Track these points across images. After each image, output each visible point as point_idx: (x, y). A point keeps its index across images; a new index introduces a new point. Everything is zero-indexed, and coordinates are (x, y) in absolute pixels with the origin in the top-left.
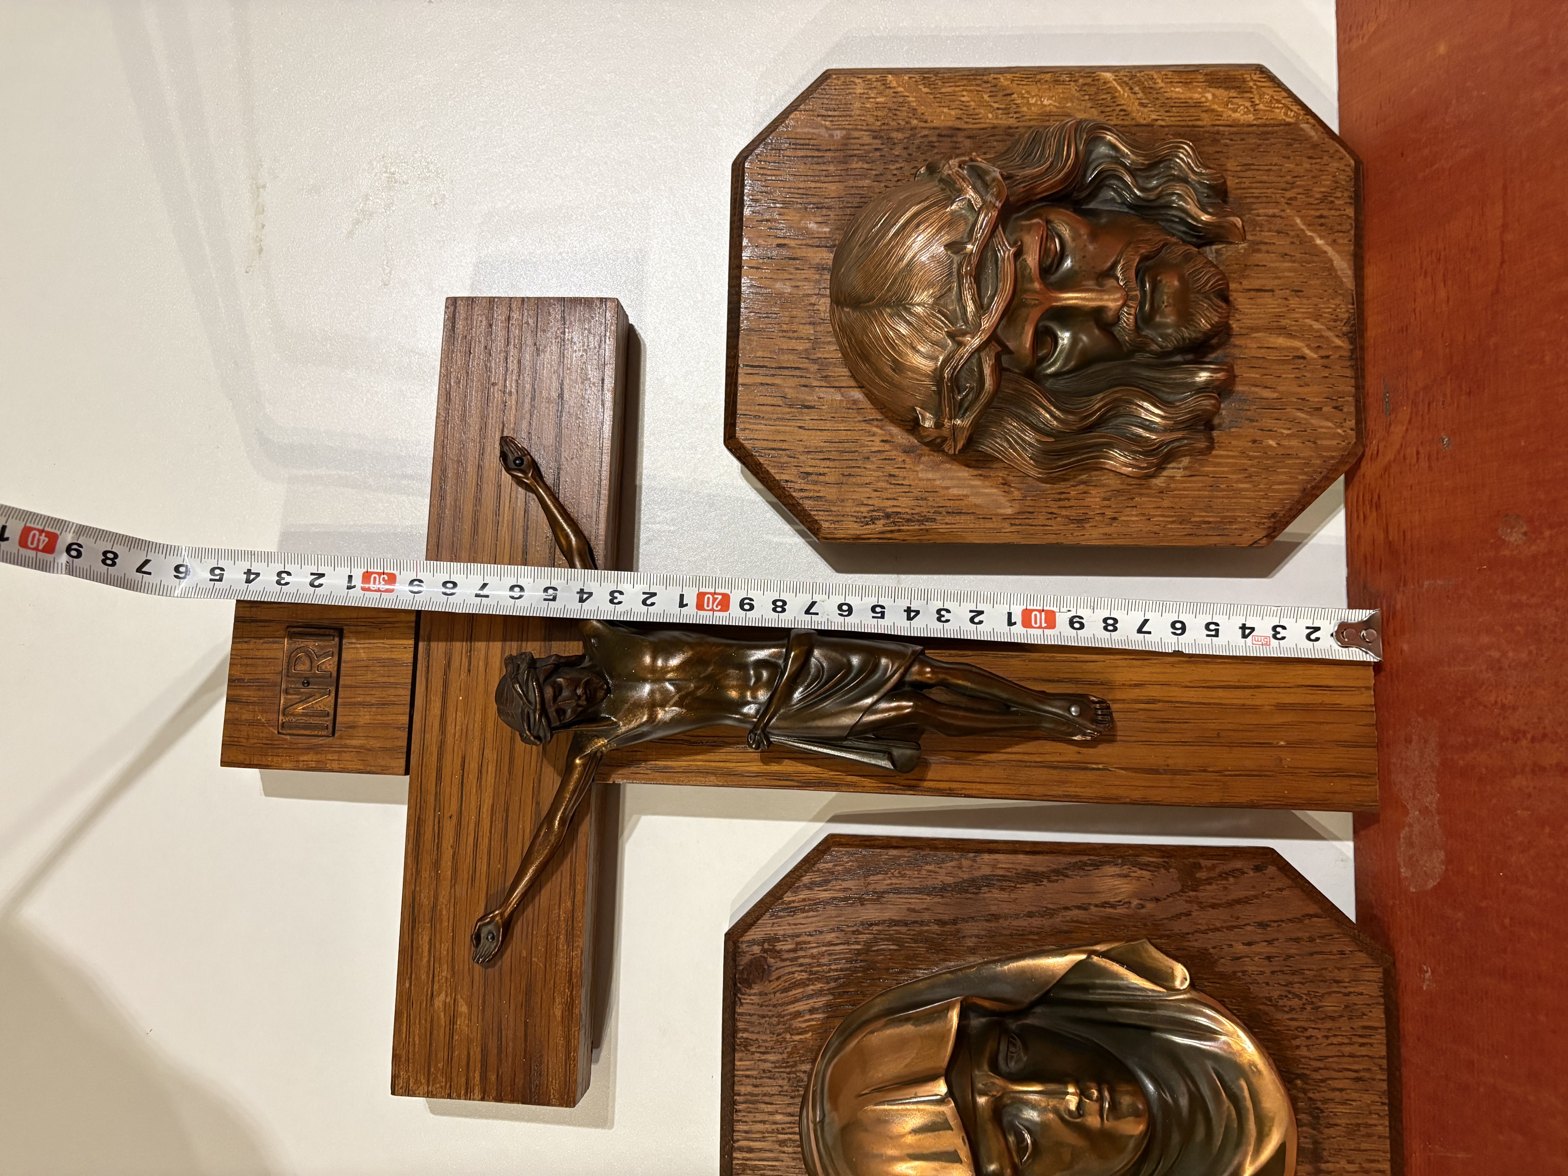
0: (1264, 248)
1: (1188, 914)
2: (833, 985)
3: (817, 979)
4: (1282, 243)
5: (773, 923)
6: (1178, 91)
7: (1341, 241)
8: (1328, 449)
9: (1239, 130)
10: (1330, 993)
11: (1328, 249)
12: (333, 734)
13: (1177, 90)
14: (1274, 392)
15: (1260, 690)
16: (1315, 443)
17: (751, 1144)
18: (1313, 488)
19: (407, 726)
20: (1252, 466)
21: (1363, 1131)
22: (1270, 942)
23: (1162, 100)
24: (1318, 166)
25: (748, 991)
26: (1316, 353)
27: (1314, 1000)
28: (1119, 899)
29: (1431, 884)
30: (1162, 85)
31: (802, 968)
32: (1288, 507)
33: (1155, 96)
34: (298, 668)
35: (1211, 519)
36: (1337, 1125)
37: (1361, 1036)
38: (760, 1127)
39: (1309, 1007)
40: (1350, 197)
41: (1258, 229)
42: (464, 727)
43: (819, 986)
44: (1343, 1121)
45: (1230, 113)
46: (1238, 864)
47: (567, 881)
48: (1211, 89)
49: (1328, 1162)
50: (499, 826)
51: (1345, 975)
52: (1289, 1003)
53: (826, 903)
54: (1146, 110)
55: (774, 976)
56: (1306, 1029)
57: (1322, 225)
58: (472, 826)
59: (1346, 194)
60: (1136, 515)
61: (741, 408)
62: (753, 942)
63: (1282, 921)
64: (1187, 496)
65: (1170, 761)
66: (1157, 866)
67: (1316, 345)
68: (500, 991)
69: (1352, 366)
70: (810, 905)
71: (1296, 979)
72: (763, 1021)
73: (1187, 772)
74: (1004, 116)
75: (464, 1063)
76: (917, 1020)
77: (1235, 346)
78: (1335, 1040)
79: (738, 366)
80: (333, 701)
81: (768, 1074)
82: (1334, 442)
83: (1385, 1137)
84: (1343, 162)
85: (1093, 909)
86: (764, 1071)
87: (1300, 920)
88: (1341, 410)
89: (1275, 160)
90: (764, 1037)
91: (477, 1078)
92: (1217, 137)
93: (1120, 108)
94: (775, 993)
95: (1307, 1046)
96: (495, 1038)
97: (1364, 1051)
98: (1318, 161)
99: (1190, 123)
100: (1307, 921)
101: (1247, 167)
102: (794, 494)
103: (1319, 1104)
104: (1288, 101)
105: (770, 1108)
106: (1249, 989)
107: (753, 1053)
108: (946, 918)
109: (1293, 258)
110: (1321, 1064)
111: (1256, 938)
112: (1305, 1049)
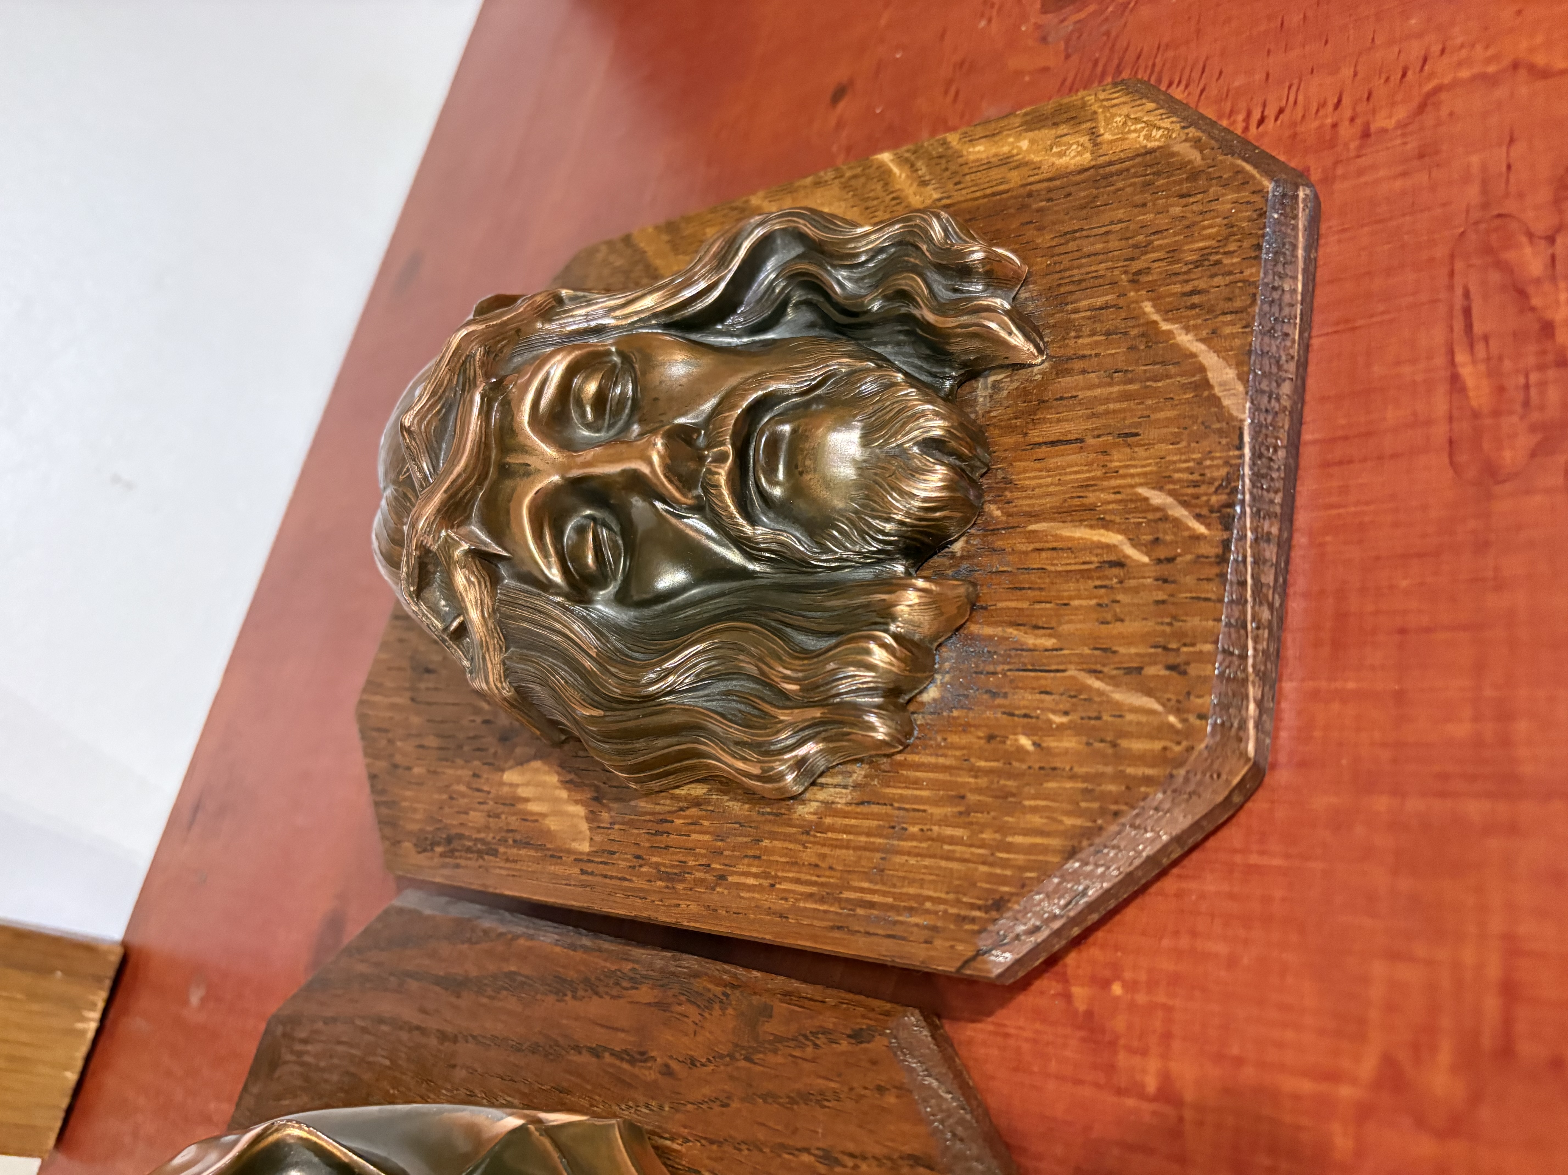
0: (1078, 365)
4: (1116, 352)
6: (978, 150)
7: (1228, 330)
8: (1140, 759)
11: (1198, 347)
13: (975, 148)
14: (1050, 636)
16: (1114, 745)
20: (978, 790)
23: (952, 170)
24: (1196, 208)
26: (1147, 554)
30: (957, 148)
33: (945, 168)
35: (876, 898)
40: (1255, 247)
41: (1073, 334)
45: (1054, 159)
57: (1193, 307)
59: (1248, 242)
60: (756, 876)
64: (847, 846)
67: (1149, 538)
82: (1158, 745)
88: (1184, 673)
89: (1120, 214)
92: (1028, 201)
93: (892, 195)
98: (1200, 196)
109: (1130, 375)
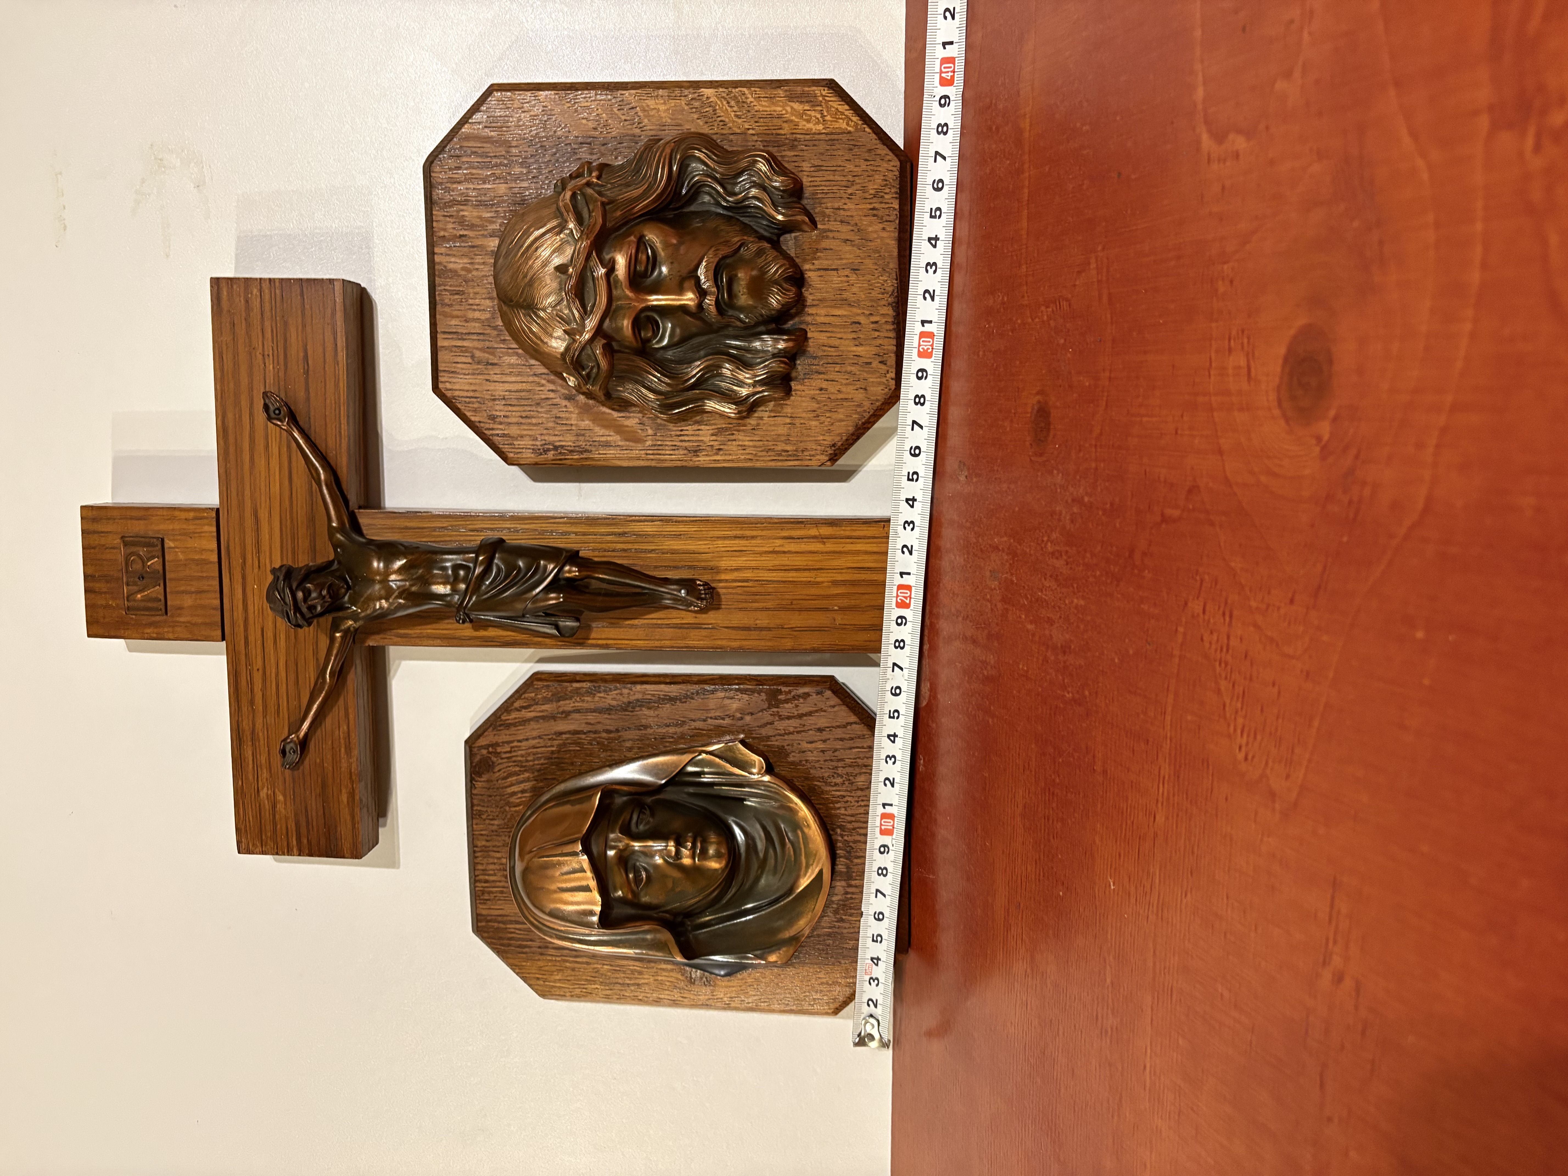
0: (831, 235)
1: (772, 723)
2: (536, 774)
3: (525, 771)
4: (845, 231)
5: (495, 735)
6: (763, 106)
7: (888, 229)
8: (875, 392)
9: (813, 139)
10: (860, 774)
12: (166, 613)
13: (764, 103)
14: (837, 349)
15: (822, 571)
16: (865, 389)
17: (487, 877)
18: (864, 424)
19: (219, 607)
20: (820, 407)
22: (824, 741)
23: (753, 112)
24: (872, 168)
25: (479, 779)
26: (868, 319)
27: (851, 778)
28: (727, 714)
30: (752, 100)
31: (515, 764)
32: (844, 438)
33: (748, 109)
34: (134, 566)
35: (789, 449)
39: (847, 783)
40: (896, 193)
41: (826, 219)
42: (260, 607)
43: (526, 775)
45: (804, 123)
46: (807, 688)
47: (342, 713)
48: (790, 103)
49: (856, 880)
50: (292, 677)
52: (835, 780)
53: (529, 720)
54: (740, 121)
55: (497, 769)
56: (844, 797)
57: (874, 215)
58: (273, 675)
59: (893, 190)
60: (736, 446)
61: (441, 367)
62: (482, 747)
63: (833, 727)
64: (772, 432)
65: (758, 622)
66: (753, 691)
67: (867, 312)
68: (304, 785)
69: (894, 329)
70: (519, 722)
71: (840, 764)
72: (490, 799)
73: (769, 629)
74: (629, 127)
75: (284, 832)
76: (573, 802)
77: (809, 314)
78: (863, 803)
79: (437, 332)
80: (163, 590)
81: (495, 833)
82: (880, 388)
84: (892, 164)
85: (709, 720)
86: (493, 831)
87: (845, 726)
88: (885, 363)
89: (840, 162)
90: (492, 809)
91: (295, 842)
92: (796, 143)
93: (719, 119)
94: (497, 781)
95: (845, 807)
96: (304, 816)
98: (873, 163)
99: (774, 132)
100: (849, 727)
101: (818, 168)
102: (486, 432)
103: (851, 844)
104: (849, 113)
105: (498, 855)
106: (809, 772)
107: (485, 820)
108: (611, 728)
109: (853, 243)
110: (853, 819)
111: (816, 739)
112: (843, 809)
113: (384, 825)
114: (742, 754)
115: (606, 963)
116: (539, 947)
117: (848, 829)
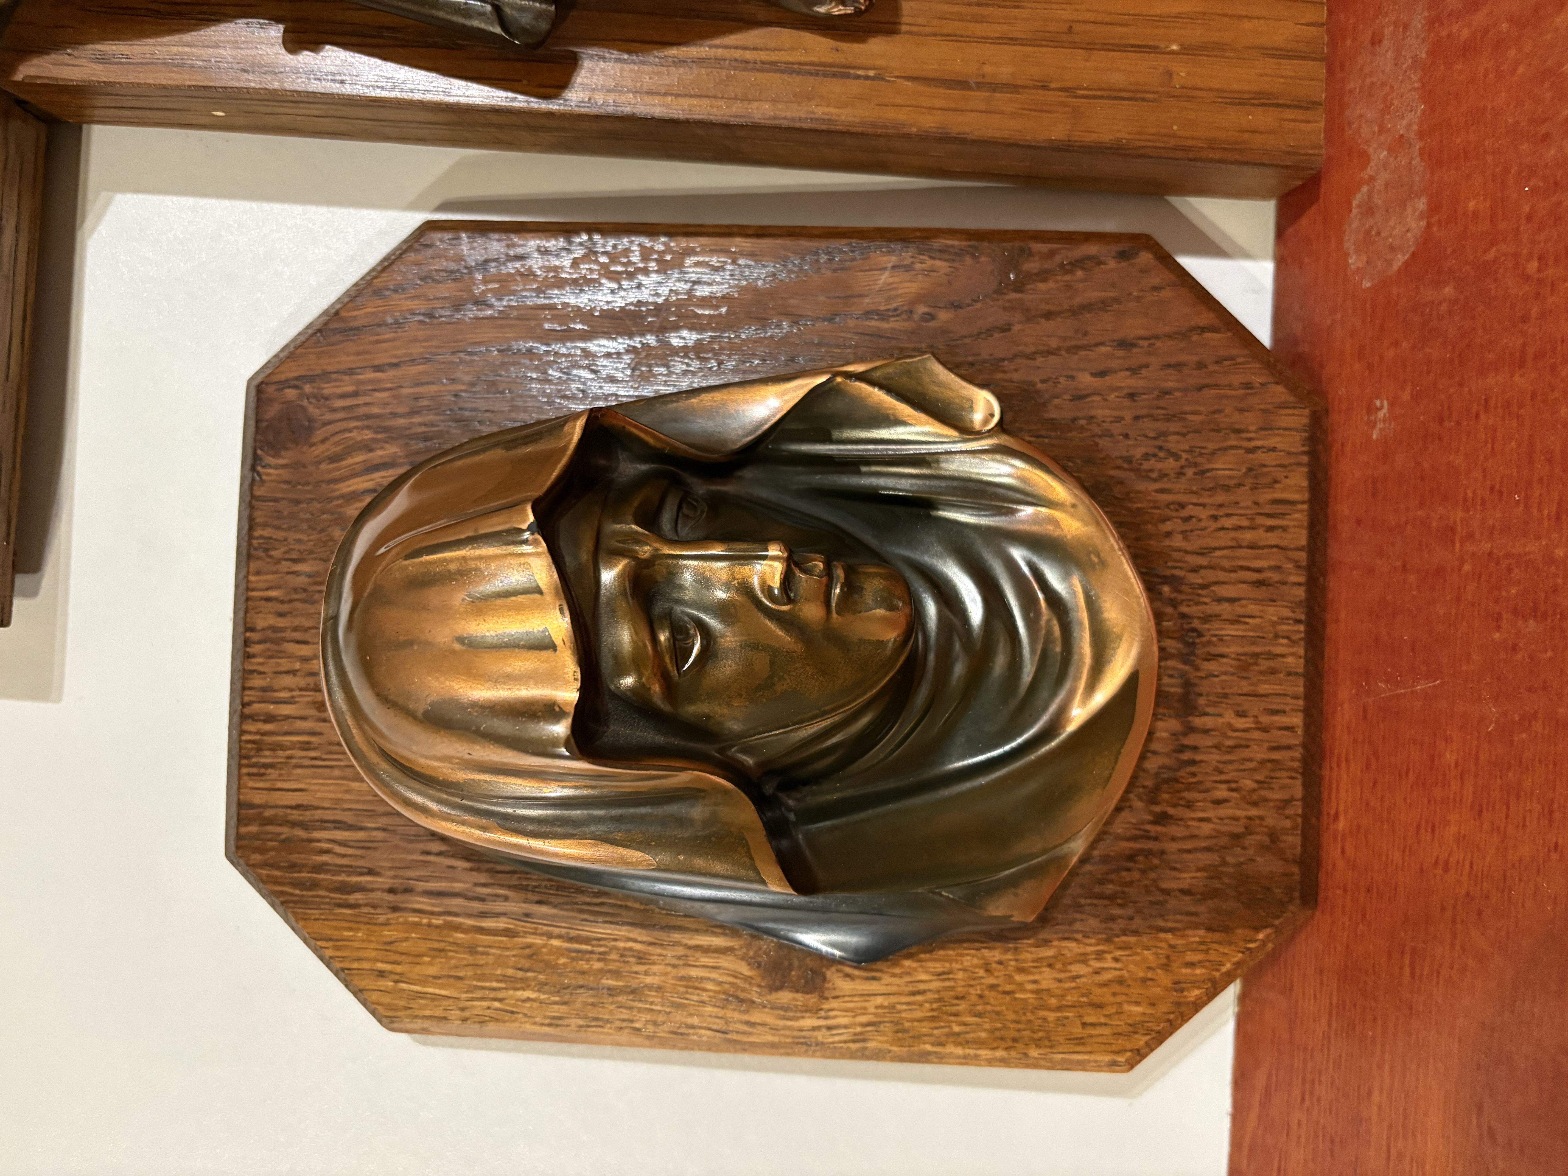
1: (1006, 329)
3: (390, 439)
5: (327, 355)
10: (1225, 449)
17: (273, 708)
21: (1265, 664)
22: (1134, 371)
25: (273, 460)
27: (1199, 460)
28: (893, 306)
29: (1400, 259)
31: (363, 423)
36: (1222, 656)
37: (1269, 515)
38: (288, 680)
39: (1190, 472)
44: (1233, 649)
46: (1092, 249)
49: (1205, 714)
51: (1251, 420)
52: (1160, 466)
53: (409, 319)
55: (317, 436)
56: (1182, 506)
62: (286, 383)
63: (1157, 338)
65: (988, 69)
66: (960, 253)
71: (1173, 427)
72: (296, 509)
73: (1013, 88)
78: (1228, 523)
81: (302, 596)
83: (1297, 674)
85: (852, 322)
86: (295, 590)
87: (1184, 335)
90: (299, 536)
94: (317, 464)
95: (1182, 532)
97: (1272, 538)
100: (1195, 338)
103: (1196, 624)
106: (1097, 444)
107: (278, 562)
110: (1203, 561)
111: (1114, 364)
112: (1179, 537)
113: (33, 593)
114: (940, 384)
115: (556, 931)
116: (391, 891)
117: (1191, 585)
